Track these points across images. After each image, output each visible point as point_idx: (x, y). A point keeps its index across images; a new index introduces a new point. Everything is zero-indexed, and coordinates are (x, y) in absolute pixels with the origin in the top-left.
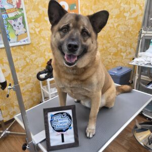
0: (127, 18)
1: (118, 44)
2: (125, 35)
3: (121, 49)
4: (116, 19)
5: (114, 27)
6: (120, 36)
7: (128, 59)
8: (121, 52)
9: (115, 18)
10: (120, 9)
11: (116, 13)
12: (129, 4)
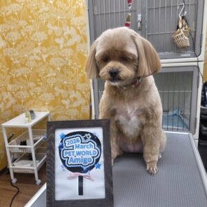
0: (61, 47)
2: (62, 72)
3: (60, 94)
4: (44, 48)
5: (42, 60)
7: (74, 108)
8: (61, 98)
9: (41, 46)
10: (47, 33)
11: (42, 39)
12: (61, 26)
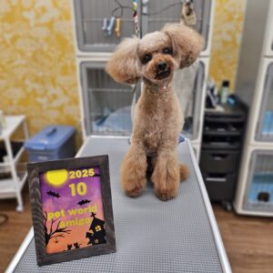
0: (32, 24)
1: (24, 79)
6: (23, 62)
8: (36, 95)
10: (9, 2)
